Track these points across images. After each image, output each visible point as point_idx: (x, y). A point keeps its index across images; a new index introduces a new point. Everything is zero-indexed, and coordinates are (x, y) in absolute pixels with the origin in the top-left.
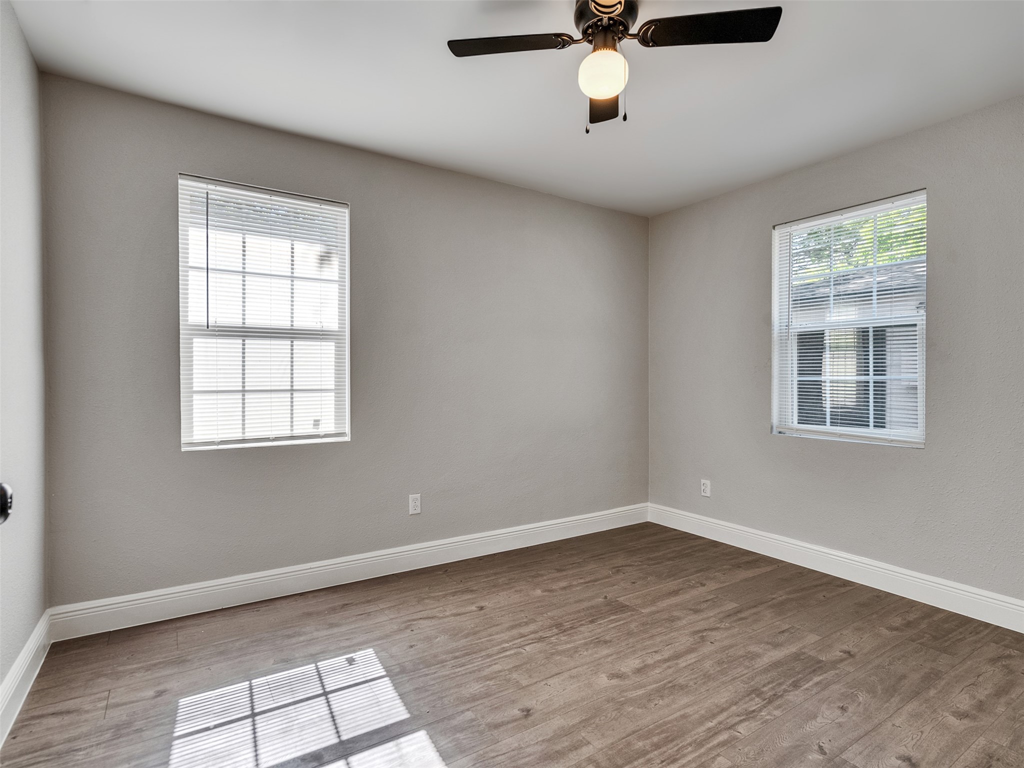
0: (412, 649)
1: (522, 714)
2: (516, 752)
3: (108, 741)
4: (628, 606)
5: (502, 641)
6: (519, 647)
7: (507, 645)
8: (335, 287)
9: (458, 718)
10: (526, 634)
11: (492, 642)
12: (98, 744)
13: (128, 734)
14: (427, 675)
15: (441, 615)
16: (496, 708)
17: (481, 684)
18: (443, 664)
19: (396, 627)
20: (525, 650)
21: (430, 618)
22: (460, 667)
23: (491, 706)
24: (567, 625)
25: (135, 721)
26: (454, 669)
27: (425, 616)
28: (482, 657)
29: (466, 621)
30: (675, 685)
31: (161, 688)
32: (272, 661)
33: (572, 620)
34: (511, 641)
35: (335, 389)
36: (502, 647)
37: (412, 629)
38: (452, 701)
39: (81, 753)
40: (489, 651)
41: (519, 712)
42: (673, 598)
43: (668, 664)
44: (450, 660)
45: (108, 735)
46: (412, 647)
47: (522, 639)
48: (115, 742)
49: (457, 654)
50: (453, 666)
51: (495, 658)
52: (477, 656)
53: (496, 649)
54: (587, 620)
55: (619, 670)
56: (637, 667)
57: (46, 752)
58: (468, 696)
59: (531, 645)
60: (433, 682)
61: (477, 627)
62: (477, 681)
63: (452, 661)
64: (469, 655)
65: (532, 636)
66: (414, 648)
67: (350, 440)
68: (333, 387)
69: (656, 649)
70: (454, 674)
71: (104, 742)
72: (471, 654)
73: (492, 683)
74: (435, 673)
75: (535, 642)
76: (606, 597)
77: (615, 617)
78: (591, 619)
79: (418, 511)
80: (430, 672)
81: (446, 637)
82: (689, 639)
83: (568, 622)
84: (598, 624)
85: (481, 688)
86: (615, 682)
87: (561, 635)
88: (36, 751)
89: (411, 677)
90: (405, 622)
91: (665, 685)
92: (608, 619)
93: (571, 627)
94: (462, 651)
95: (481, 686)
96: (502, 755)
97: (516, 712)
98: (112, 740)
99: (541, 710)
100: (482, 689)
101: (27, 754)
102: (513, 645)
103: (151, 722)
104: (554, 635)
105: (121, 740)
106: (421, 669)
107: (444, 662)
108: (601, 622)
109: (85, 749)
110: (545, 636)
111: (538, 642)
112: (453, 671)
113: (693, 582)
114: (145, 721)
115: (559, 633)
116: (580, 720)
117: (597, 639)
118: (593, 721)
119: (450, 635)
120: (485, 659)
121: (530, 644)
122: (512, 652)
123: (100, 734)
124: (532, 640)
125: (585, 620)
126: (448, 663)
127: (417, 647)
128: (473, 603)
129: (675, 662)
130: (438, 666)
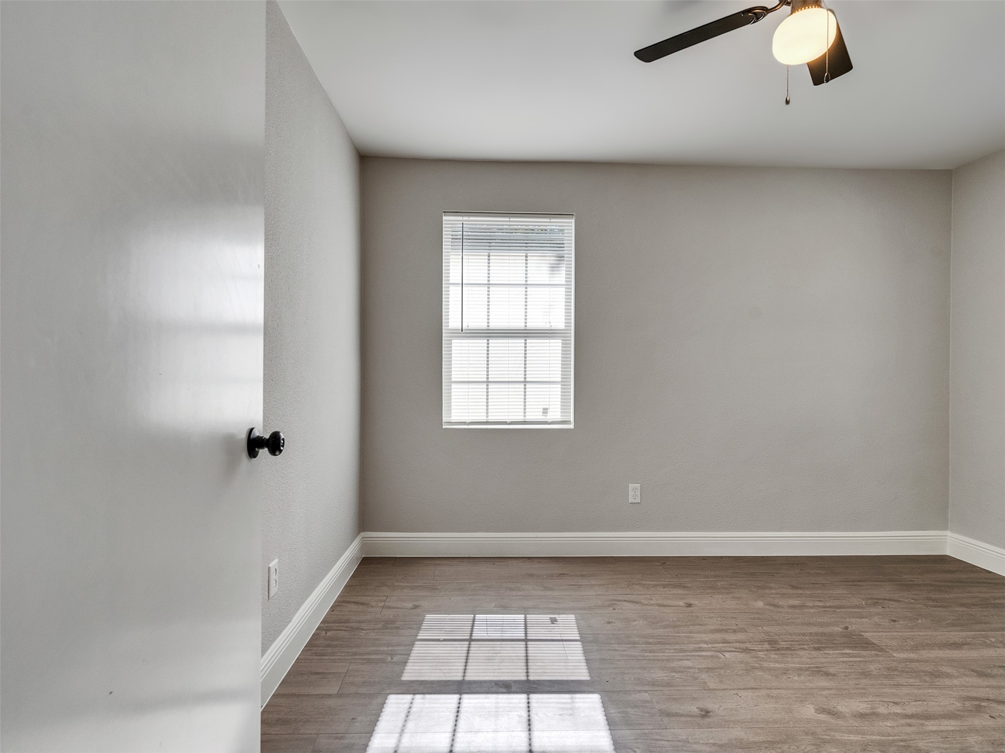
0: (609, 625)
1: (700, 712)
2: (681, 744)
3: (379, 629)
4: (874, 644)
5: (701, 641)
6: (718, 652)
7: (706, 646)
8: (562, 290)
9: (633, 695)
10: (730, 641)
11: (690, 639)
12: (373, 629)
13: (391, 628)
14: (615, 650)
15: (646, 603)
16: (674, 699)
17: (666, 673)
18: (634, 646)
19: (600, 603)
20: (724, 656)
21: (634, 602)
22: (650, 652)
23: (669, 696)
24: (783, 645)
25: (397, 621)
26: (643, 652)
27: (630, 599)
28: (675, 649)
29: (669, 613)
30: (909, 747)
31: (417, 603)
32: (493, 605)
33: (792, 641)
34: (710, 643)
35: (562, 382)
36: (699, 646)
37: (615, 608)
38: (632, 679)
39: (364, 632)
40: (684, 647)
41: (697, 710)
42: (948, 651)
43: (908, 721)
44: (641, 644)
45: (380, 626)
46: (609, 623)
47: (724, 645)
48: (383, 631)
49: (651, 640)
50: (643, 650)
51: (689, 654)
52: (670, 648)
53: (692, 646)
54: (812, 646)
55: (835, 707)
56: (861, 711)
57: (346, 624)
58: (649, 680)
59: (731, 653)
60: (620, 658)
61: (679, 621)
62: (663, 670)
63: (644, 646)
64: (663, 644)
65: (738, 645)
66: (611, 624)
67: (573, 428)
68: (560, 380)
69: (896, 700)
70: (642, 657)
71: (377, 629)
72: (665, 644)
73: (677, 675)
74: (624, 651)
75: (738, 652)
76: (846, 628)
77: (851, 652)
78: (817, 646)
79: (638, 500)
80: (620, 648)
81: (645, 622)
82: (955, 702)
83: (786, 641)
84: (824, 653)
85: (665, 676)
86: (823, 717)
87: (772, 652)
88: (341, 623)
89: (601, 648)
90: (610, 600)
91: (894, 741)
92: (840, 652)
93: (787, 648)
94: (657, 639)
95: (665, 675)
96: (665, 741)
97: (694, 709)
98: (382, 629)
99: (721, 716)
100: (665, 678)
101: (337, 623)
102: (712, 647)
103: (406, 624)
104: (763, 651)
105: (386, 631)
106: (612, 644)
107: (636, 644)
108: (829, 652)
109: (366, 630)
110: (752, 648)
111: (742, 652)
112: (642, 654)
113: (993, 640)
114: (402, 623)
115: (770, 650)
116: (764, 740)
117: (817, 667)
118: (780, 746)
119: (649, 622)
120: (677, 652)
121: (732, 651)
122: (709, 654)
123: (376, 623)
124: (736, 648)
125: (808, 644)
126: (640, 646)
127: (614, 624)
128: (682, 599)
129: (921, 722)
130: (629, 646)
